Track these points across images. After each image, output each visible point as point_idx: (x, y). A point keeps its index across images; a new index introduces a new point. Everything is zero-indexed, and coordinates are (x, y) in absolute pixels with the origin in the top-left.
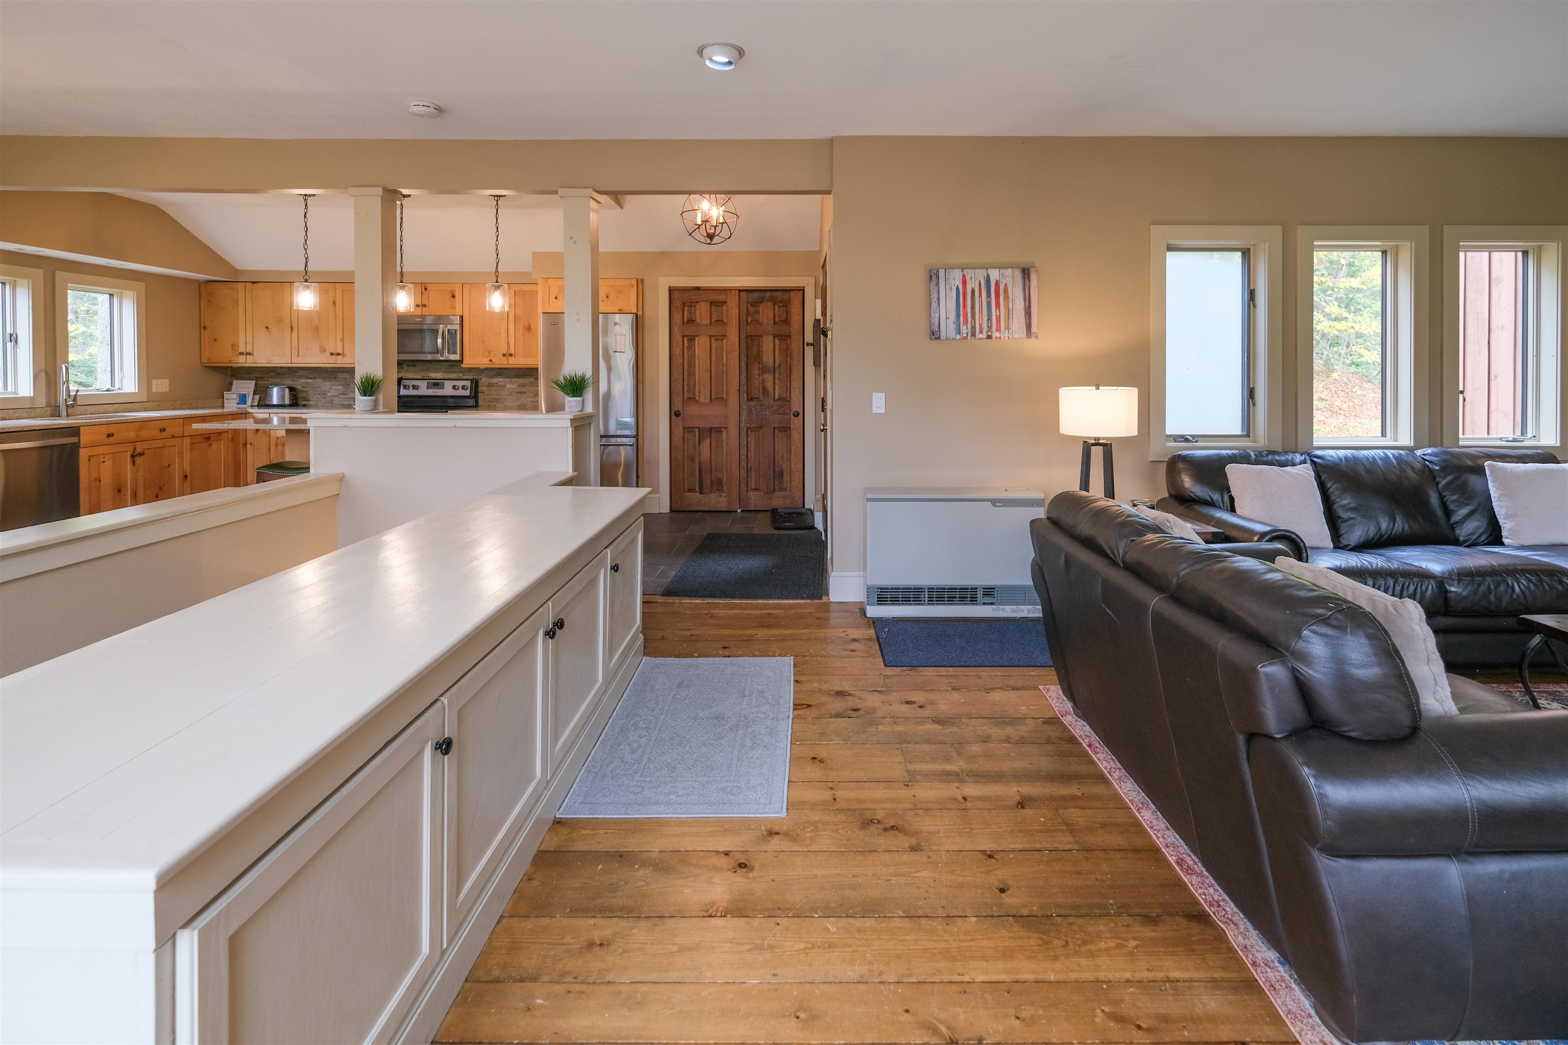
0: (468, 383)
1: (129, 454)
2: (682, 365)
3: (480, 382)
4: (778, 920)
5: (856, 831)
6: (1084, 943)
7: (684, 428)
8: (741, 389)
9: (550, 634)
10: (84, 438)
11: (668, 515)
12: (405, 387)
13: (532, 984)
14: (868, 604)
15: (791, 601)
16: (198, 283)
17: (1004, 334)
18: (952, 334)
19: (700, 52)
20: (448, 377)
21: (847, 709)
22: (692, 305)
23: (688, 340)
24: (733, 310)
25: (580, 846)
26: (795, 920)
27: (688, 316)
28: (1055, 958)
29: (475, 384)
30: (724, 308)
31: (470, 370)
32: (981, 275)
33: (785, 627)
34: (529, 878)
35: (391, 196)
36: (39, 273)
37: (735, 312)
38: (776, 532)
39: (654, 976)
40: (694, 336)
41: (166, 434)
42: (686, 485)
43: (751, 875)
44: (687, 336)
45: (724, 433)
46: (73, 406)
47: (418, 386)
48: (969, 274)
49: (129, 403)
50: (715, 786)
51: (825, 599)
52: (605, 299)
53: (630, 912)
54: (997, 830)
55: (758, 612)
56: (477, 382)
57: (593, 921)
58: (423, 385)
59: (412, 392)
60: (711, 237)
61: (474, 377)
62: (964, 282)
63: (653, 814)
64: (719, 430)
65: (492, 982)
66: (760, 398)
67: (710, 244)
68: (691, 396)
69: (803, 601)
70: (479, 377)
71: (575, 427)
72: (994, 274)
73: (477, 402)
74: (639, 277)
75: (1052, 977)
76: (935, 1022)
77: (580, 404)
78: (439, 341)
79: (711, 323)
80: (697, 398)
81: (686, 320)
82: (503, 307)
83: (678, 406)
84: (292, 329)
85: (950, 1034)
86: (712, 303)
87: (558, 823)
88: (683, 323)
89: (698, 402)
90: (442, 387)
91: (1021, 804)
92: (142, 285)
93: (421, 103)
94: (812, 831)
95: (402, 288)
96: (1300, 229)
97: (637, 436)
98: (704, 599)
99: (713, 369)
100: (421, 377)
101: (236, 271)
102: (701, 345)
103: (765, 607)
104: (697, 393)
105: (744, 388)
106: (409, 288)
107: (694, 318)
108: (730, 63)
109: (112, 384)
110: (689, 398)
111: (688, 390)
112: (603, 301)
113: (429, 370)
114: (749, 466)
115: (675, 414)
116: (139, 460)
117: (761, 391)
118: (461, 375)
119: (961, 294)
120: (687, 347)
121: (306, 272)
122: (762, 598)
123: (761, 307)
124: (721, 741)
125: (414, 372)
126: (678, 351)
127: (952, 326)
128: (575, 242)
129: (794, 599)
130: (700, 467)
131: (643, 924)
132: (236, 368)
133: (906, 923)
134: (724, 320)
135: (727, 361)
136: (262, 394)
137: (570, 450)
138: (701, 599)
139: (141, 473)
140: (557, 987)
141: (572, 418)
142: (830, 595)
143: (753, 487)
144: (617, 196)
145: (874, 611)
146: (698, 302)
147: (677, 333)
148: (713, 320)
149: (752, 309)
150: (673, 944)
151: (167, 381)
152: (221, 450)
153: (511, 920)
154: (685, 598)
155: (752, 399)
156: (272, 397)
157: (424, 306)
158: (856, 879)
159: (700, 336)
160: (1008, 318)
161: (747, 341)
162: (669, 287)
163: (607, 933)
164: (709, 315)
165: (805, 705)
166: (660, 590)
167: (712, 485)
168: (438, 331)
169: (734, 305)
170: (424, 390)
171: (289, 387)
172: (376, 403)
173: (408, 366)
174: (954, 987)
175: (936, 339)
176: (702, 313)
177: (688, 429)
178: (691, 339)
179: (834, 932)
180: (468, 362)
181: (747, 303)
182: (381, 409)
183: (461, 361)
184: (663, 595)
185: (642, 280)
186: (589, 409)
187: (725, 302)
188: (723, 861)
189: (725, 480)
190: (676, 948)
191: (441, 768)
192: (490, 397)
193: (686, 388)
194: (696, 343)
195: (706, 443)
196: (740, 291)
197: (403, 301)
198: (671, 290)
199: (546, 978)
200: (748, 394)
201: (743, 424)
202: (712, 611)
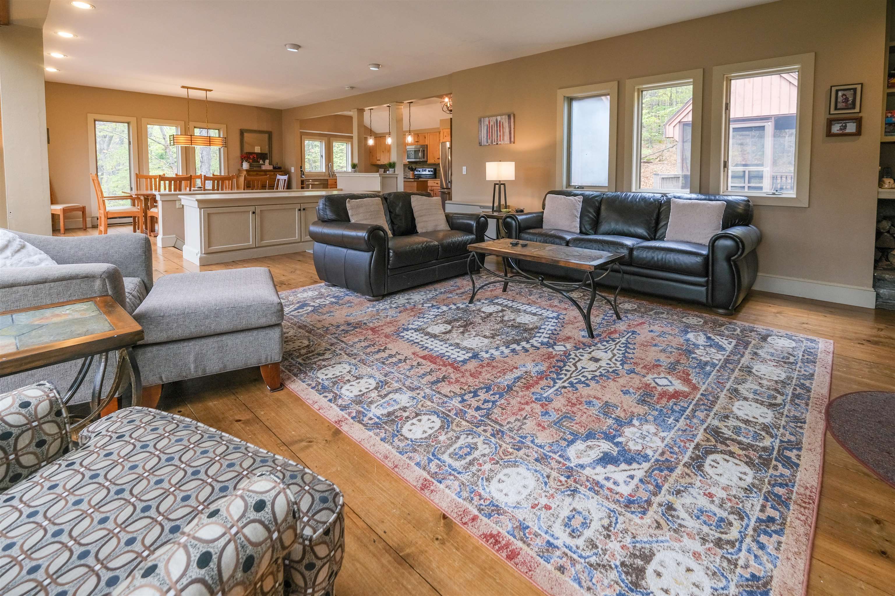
0: (432, 169)
3: (437, 169)
12: (417, 171)
17: (502, 142)
18: (485, 144)
29: (435, 170)
31: (430, 164)
32: (494, 119)
36: (326, 138)
48: (491, 119)
58: (421, 170)
59: (419, 173)
62: (489, 123)
70: (436, 167)
72: (499, 118)
78: (420, 154)
84: (388, 152)
90: (426, 171)
96: (628, 81)
119: (488, 127)
125: (420, 166)
127: (485, 140)
157: (418, 142)
160: (503, 136)
168: (420, 151)
175: (480, 146)
180: (429, 161)
183: (427, 161)
191: (254, 217)
197: (390, 141)
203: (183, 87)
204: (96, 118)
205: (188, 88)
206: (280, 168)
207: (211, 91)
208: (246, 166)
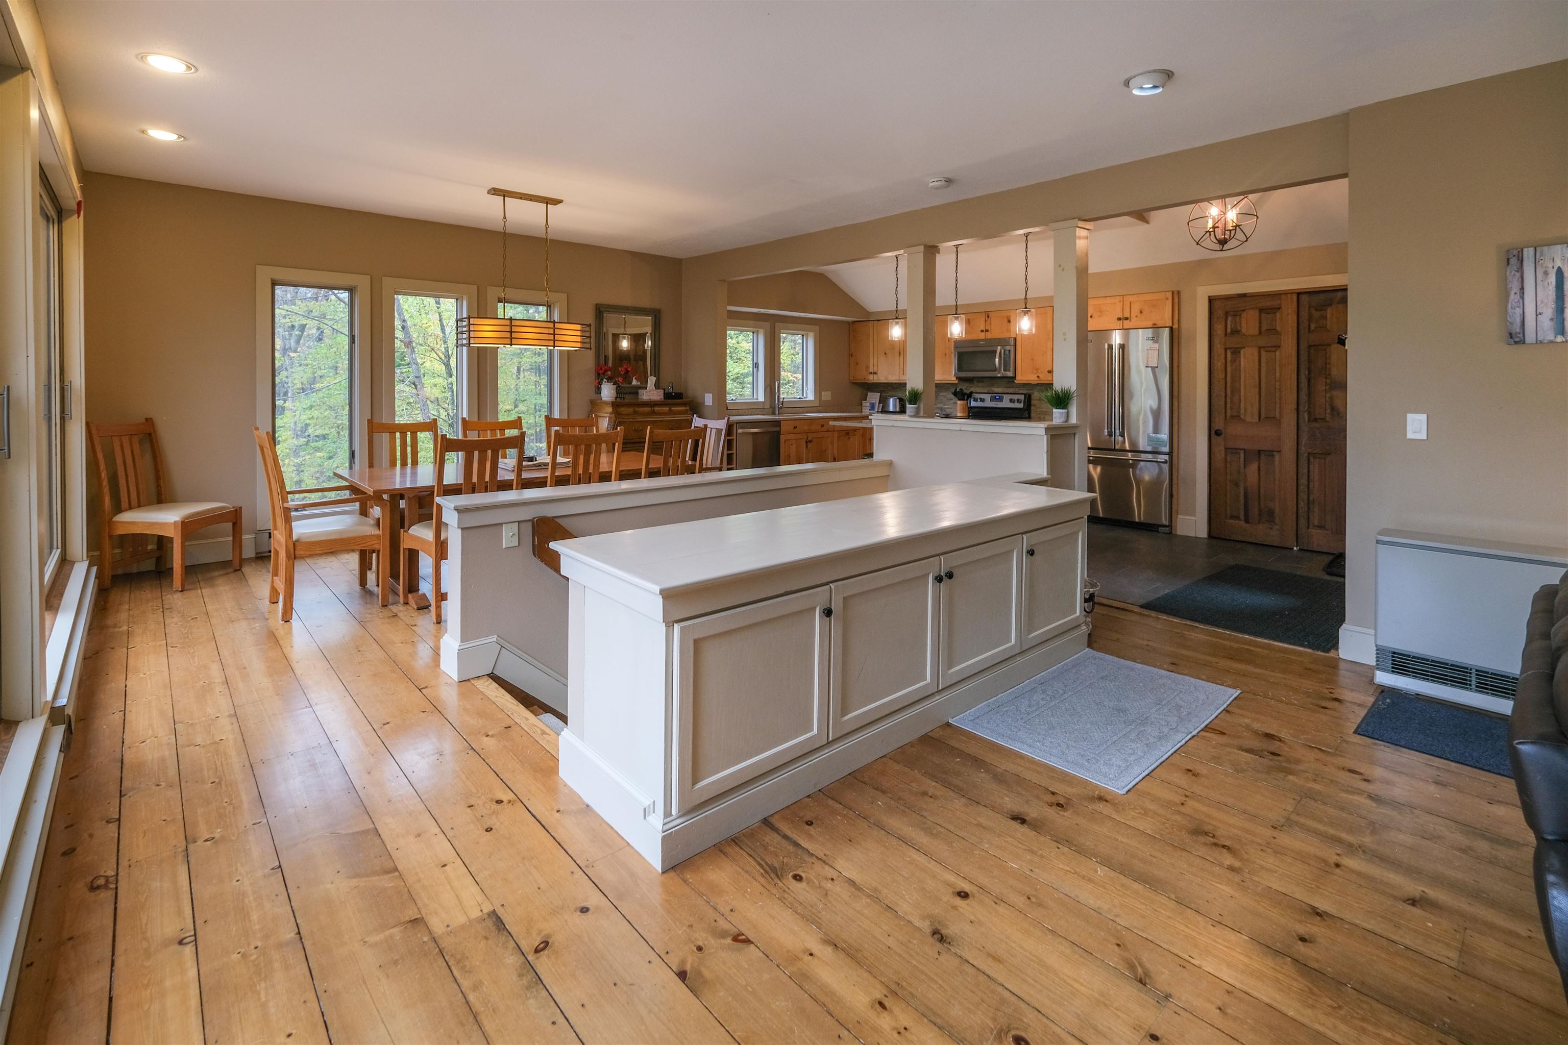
0: (1022, 397)
1: (804, 440)
2: (1224, 381)
3: (1033, 397)
4: (1060, 846)
5: (1183, 833)
6: (1363, 1019)
7: (1226, 449)
8: (1301, 408)
9: (939, 579)
10: (783, 428)
11: (1206, 540)
12: (976, 400)
13: (881, 794)
14: (1378, 669)
15: (1286, 645)
16: (848, 322)
18: (1549, 335)
19: (1127, 83)
20: (1006, 391)
21: (1265, 750)
22: (1237, 314)
23: (1231, 353)
24: (1290, 317)
25: (953, 743)
26: (1074, 853)
27: (1231, 325)
28: (1312, 1007)
29: (1028, 399)
30: (1278, 315)
31: (1024, 385)
33: (1256, 666)
34: (911, 744)
35: (931, 251)
36: (768, 325)
37: (1291, 319)
38: (1328, 578)
39: (951, 828)
40: (1238, 348)
41: (824, 429)
42: (1228, 510)
43: (1062, 813)
44: (1230, 348)
45: (1277, 457)
46: (781, 407)
47: (984, 399)
49: (809, 408)
50: (1078, 752)
51: (1332, 654)
52: (1139, 315)
53: (961, 792)
54: (1352, 903)
55: (1236, 646)
56: (1030, 396)
57: (934, 784)
58: (987, 397)
59: (979, 404)
60: (1223, 242)
61: (1027, 392)
63: (1016, 747)
64: (1270, 454)
65: (862, 782)
66: (1327, 418)
67: (1222, 250)
68: (1234, 414)
69: (1302, 649)
70: (1031, 392)
71: (1051, 435)
73: (1029, 414)
74: (1174, 289)
75: (1291, 1013)
76: (1137, 964)
77: (1064, 415)
78: (997, 360)
79: (1260, 333)
80: (1242, 417)
81: (1229, 330)
82: (1031, 330)
83: (1219, 425)
84: (900, 355)
85: (1143, 977)
86: (1261, 310)
87: (948, 725)
88: (1226, 334)
89: (1244, 421)
90: (1001, 399)
91: (1413, 902)
92: (817, 327)
93: (935, 180)
94: (1140, 813)
95: (957, 318)
97: (1170, 454)
98: (1183, 620)
99: (1263, 385)
100: (986, 391)
101: (869, 314)
102: (1248, 358)
103: (1249, 643)
104: (1242, 411)
105: (1304, 407)
106: (962, 319)
107: (1239, 328)
108: (1155, 87)
109: (803, 395)
110: (1232, 417)
111: (1231, 408)
112: (1137, 316)
113: (993, 385)
114: (1311, 498)
115: (1214, 433)
116: (810, 445)
117: (1328, 411)
118: (1017, 390)
120: (1231, 361)
121: (897, 311)
122: (1249, 634)
123: (1329, 310)
124: (1108, 726)
125: (982, 387)
126: (1219, 365)
128: (1063, 270)
129: (1291, 644)
130: (1246, 494)
131: (963, 800)
132: (870, 384)
133: (1172, 905)
134: (1278, 329)
135: (1280, 375)
136: (883, 401)
137: (1045, 455)
138: (1180, 619)
139: (811, 454)
140: (893, 802)
141: (1046, 427)
142: (1340, 650)
143: (1316, 523)
144: (1141, 216)
145: (1385, 678)
146: (1244, 311)
147: (1219, 346)
148: (1264, 328)
149: (1316, 314)
150: (975, 819)
151: (830, 392)
152: (855, 441)
153: (889, 760)
154: (1162, 614)
155: (1316, 420)
156: (889, 406)
157: (987, 331)
158: (1152, 858)
159: (1247, 348)
161: (1309, 352)
162: (1209, 297)
163: (939, 793)
164: (1258, 325)
165: (1218, 731)
166: (1142, 601)
167: (1260, 515)
168: (995, 352)
169: (1290, 311)
170: (988, 403)
171: (899, 398)
172: (918, 410)
173: (978, 382)
174: (1177, 959)
175: (1516, 343)
176: (1249, 323)
177: (1231, 451)
178: (1236, 352)
179: (1100, 875)
180: (1021, 378)
181: (1309, 307)
182: (922, 414)
183: (1014, 378)
184: (1142, 607)
185: (1179, 292)
186: (1074, 420)
187: (1279, 308)
188: (1049, 798)
189: (1277, 511)
190: (975, 822)
191: (828, 626)
192: (1040, 410)
193: (1229, 405)
194: (1242, 355)
195: (1254, 467)
196: (1299, 294)
197: (956, 329)
198: (1211, 300)
199: (889, 795)
200: (1309, 413)
201: (1303, 449)
202: (1184, 632)
203: (495, 191)
204: (277, 277)
205: (505, 194)
206: (679, 396)
207: (557, 202)
208: (608, 392)
